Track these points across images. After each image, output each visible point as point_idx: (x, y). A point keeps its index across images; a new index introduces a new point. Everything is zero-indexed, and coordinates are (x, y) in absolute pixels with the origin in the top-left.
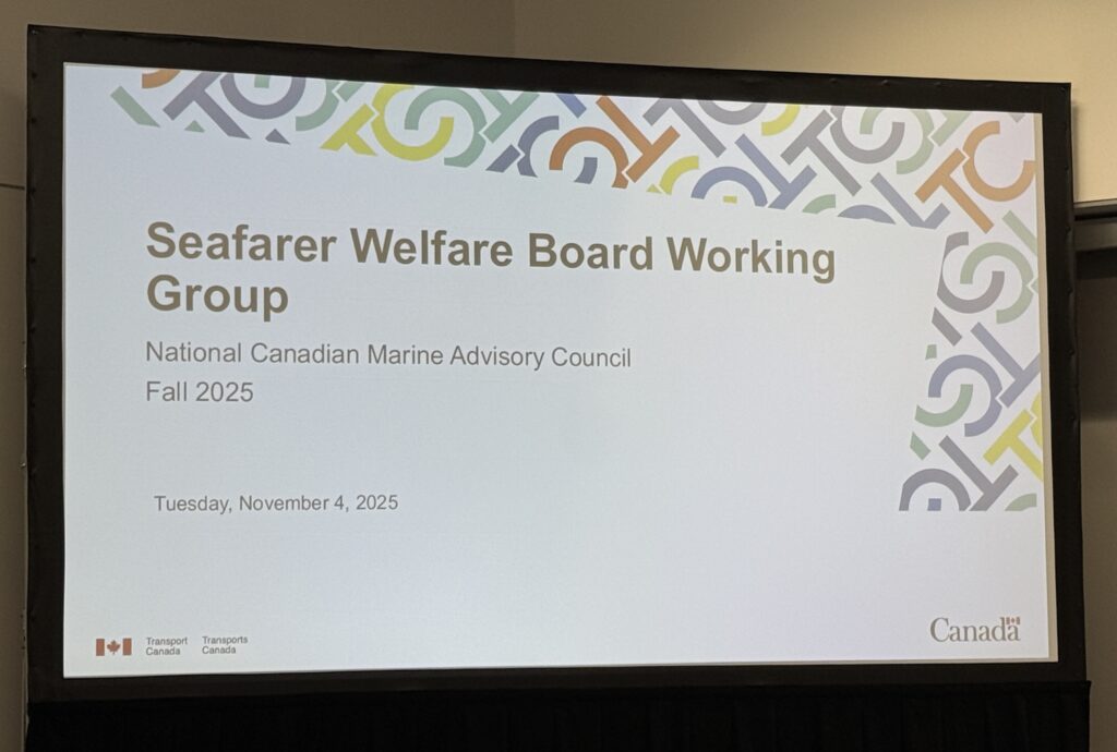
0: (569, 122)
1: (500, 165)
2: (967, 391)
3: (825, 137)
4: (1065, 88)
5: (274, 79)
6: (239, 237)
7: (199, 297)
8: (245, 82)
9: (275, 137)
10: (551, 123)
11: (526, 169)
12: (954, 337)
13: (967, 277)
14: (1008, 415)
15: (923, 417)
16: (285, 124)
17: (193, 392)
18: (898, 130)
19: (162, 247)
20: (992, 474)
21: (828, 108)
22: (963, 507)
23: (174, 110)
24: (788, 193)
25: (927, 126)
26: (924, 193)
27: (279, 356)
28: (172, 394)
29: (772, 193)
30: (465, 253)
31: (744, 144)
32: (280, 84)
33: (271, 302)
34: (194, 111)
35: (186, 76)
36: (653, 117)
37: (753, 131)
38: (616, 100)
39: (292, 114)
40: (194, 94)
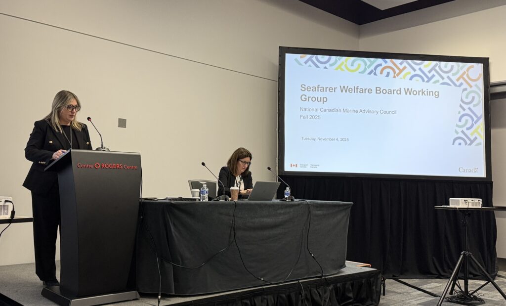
0: (384, 65)
1: (370, 73)
2: (467, 121)
3: (437, 68)
4: (488, 59)
5: (325, 56)
6: (318, 87)
7: (310, 99)
8: (320, 57)
9: (325, 68)
10: (380, 65)
11: (375, 74)
12: (464, 110)
13: (467, 97)
14: (475, 126)
15: (457, 126)
16: (327, 65)
17: (309, 117)
18: (452, 67)
19: (303, 89)
20: (472, 138)
21: (438, 62)
22: (466, 145)
23: (306, 63)
24: (429, 79)
25: (459, 66)
26: (458, 80)
27: (326, 110)
28: (305, 117)
29: (426, 79)
30: (363, 91)
31: (420, 69)
32: (327, 57)
33: (324, 100)
34: (310, 63)
35: (308, 56)
36: (401, 64)
37: (422, 67)
38: (394, 60)
39: (329, 63)
40: (310, 59)
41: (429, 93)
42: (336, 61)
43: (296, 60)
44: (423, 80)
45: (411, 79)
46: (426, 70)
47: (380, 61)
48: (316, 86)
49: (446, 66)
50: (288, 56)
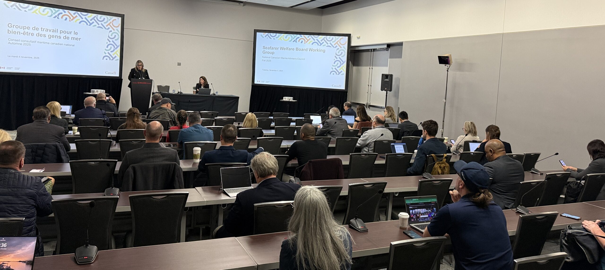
0: (300, 38)
1: (294, 41)
3: (325, 39)
4: (350, 34)
5: (274, 34)
7: (267, 53)
8: (272, 34)
9: (274, 39)
11: (296, 42)
12: (337, 58)
17: (266, 61)
18: (333, 38)
19: (264, 48)
21: (326, 36)
23: (265, 36)
24: (321, 44)
25: (336, 38)
27: (273, 58)
28: (264, 61)
30: (290, 49)
31: (317, 40)
33: (273, 53)
34: (267, 37)
35: (267, 33)
36: (308, 37)
37: (318, 38)
38: (305, 35)
39: (275, 37)
40: (267, 35)
41: (320, 51)
42: (279, 36)
43: (261, 35)
44: (318, 45)
45: (312, 44)
46: (320, 40)
47: (298, 36)
48: (270, 47)
49: (329, 38)
50: (258, 34)
